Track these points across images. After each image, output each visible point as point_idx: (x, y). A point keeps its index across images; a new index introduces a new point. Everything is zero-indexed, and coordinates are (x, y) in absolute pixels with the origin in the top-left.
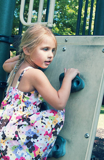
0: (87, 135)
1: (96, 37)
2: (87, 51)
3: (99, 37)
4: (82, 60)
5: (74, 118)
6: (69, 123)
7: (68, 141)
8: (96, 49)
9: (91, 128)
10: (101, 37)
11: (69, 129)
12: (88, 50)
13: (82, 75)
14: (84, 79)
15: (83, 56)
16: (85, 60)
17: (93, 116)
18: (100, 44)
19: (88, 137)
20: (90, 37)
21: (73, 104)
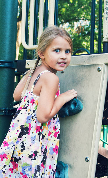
0: (87, 159)
1: (92, 56)
2: (83, 71)
3: (94, 56)
4: (79, 81)
5: (75, 142)
6: (71, 148)
7: (70, 166)
8: (92, 68)
9: (91, 151)
10: (97, 56)
11: (70, 154)
12: (85, 70)
13: (80, 96)
14: (82, 101)
15: (80, 77)
16: (82, 81)
17: (92, 139)
18: (96, 63)
19: (88, 161)
20: (86, 56)
21: (73, 127)
